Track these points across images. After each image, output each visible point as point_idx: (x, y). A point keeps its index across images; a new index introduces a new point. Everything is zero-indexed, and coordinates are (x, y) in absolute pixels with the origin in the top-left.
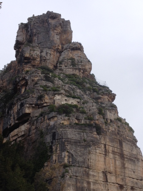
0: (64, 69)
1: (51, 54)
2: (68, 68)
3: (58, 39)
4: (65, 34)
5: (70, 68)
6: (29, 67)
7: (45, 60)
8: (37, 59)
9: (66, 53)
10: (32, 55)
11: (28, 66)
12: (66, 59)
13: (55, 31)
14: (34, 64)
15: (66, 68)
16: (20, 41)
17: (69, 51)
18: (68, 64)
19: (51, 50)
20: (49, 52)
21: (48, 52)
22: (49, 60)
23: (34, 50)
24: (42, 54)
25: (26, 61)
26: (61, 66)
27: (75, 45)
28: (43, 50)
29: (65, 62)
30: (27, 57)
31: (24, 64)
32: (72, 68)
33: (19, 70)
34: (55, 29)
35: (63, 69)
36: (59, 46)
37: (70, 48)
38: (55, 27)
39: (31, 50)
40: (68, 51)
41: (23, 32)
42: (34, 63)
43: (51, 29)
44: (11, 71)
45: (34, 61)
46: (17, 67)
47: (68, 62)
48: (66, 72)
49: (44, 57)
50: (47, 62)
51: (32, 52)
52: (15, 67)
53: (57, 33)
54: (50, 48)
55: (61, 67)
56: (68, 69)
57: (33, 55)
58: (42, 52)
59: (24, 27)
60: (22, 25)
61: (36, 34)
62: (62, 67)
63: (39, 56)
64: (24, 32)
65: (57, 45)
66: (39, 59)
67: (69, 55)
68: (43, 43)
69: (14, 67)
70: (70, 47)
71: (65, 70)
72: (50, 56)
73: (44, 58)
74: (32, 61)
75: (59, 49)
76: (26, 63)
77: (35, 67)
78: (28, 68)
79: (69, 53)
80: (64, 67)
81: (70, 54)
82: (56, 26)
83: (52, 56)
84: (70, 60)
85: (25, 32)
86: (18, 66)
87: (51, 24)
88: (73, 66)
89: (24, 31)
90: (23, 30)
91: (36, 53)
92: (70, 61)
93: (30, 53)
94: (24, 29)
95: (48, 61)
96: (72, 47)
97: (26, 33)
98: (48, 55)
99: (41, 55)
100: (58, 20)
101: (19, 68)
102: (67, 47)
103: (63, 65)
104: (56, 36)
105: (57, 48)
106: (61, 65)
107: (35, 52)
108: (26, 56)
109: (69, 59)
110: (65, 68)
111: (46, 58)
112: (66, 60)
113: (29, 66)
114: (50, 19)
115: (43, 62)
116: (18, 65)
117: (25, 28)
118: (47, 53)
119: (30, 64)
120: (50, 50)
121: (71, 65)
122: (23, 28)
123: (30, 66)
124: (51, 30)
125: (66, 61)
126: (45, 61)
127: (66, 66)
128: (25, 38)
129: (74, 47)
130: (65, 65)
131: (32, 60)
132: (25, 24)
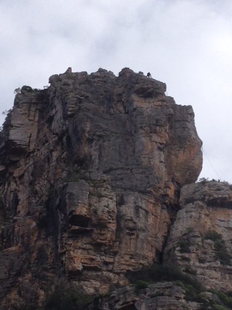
0: (199, 271)
1: (147, 212)
2: (207, 268)
3: (161, 162)
4: (181, 148)
5: (215, 269)
6: (84, 249)
7: (131, 229)
8: (109, 225)
9: (194, 214)
10: (95, 212)
11: (79, 244)
12: (197, 234)
13: (155, 138)
14: (99, 241)
15: (202, 265)
16: (18, 143)
17: (202, 207)
18: (205, 253)
19: (146, 197)
20: (144, 206)
21: (140, 204)
22: (144, 231)
23: (100, 196)
24: (123, 208)
25: (77, 228)
26: (188, 260)
27: (219, 190)
28: (125, 198)
29: (196, 246)
30: (80, 216)
31: (69, 237)
32: (221, 269)
33: (41, 250)
34: (156, 133)
35: (194, 268)
36: (167, 187)
37: (203, 200)
38: (156, 125)
39: (91, 194)
40: (199, 210)
41: (31, 118)
42: (102, 238)
43: (141, 128)
44: (13, 248)
45: (103, 232)
46: (35, 239)
47: (206, 246)
48: (205, 279)
49: (131, 220)
50: (137, 236)
51: (95, 199)
52: (26, 238)
53: (161, 144)
54: (143, 192)
55: (187, 263)
56: (207, 271)
57: (99, 213)
58: (121, 202)
59: (34, 101)
60: (26, 93)
61: (95, 137)
62: (192, 262)
63: (115, 217)
64: (34, 117)
65: (162, 185)
66: (113, 226)
67: (202, 222)
68: (118, 172)
69: (22, 236)
70: (205, 195)
71: (202, 274)
72: (146, 218)
73: (131, 225)
74: (95, 231)
75: (167, 195)
76: (76, 235)
77: (102, 249)
78: (80, 251)
79: (203, 216)
80: (198, 264)
81: (206, 220)
82: (158, 123)
83: (151, 220)
84: (209, 241)
85: (37, 119)
86: (39, 238)
87: (142, 114)
88: (222, 263)
89: (32, 113)
90: (29, 110)
91: (106, 204)
92: (210, 245)
93: (90, 205)
94: (33, 109)
95: (142, 235)
96: (210, 195)
97: (38, 122)
98: (141, 215)
99: (119, 212)
100: (160, 103)
101: (41, 243)
102: (194, 193)
103: (193, 255)
104: (156, 152)
105: (161, 192)
106: (187, 255)
107: (104, 202)
108: (78, 213)
109: (207, 238)
110: (201, 267)
111: (135, 223)
112: (199, 239)
113: (85, 246)
114: (134, 97)
115: (128, 237)
116: (40, 233)
117: (36, 104)
118: (137, 209)
119: (89, 240)
120: (144, 196)
121: (216, 259)
122: (30, 104)
123: (88, 246)
124: (141, 131)
125: (200, 244)
126: (133, 234)
127: (202, 261)
128: (34, 137)
129: (218, 198)
130: (197, 255)
131: (94, 226)
132: (36, 90)
